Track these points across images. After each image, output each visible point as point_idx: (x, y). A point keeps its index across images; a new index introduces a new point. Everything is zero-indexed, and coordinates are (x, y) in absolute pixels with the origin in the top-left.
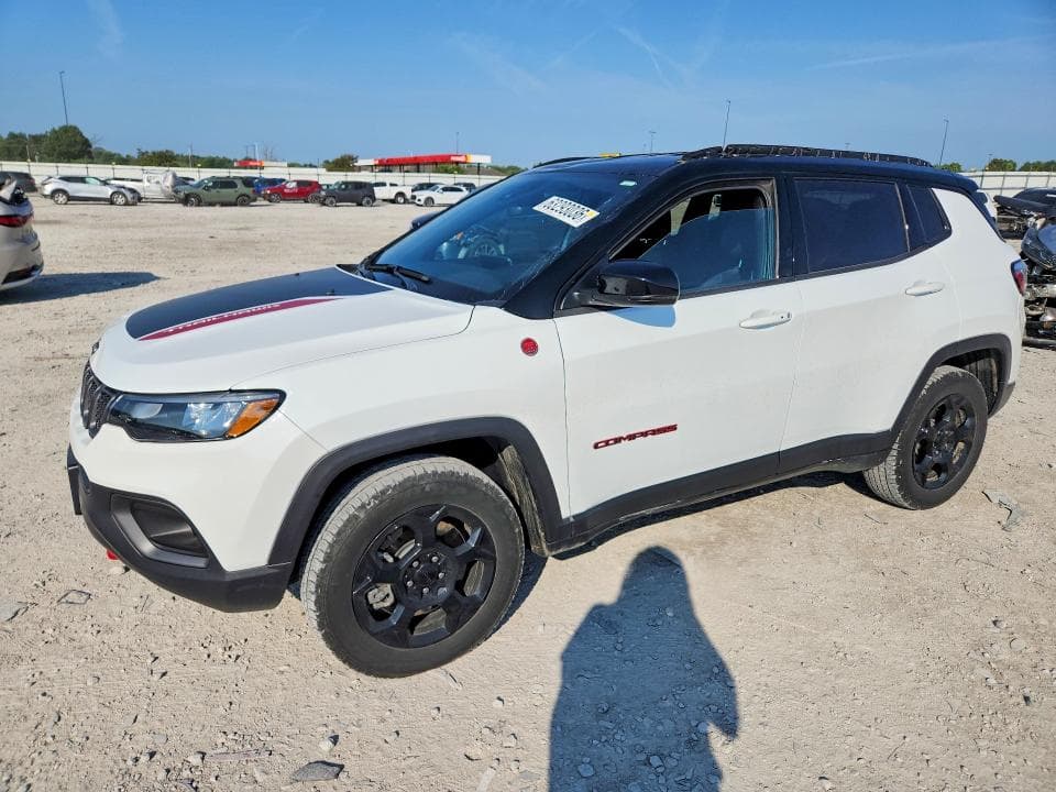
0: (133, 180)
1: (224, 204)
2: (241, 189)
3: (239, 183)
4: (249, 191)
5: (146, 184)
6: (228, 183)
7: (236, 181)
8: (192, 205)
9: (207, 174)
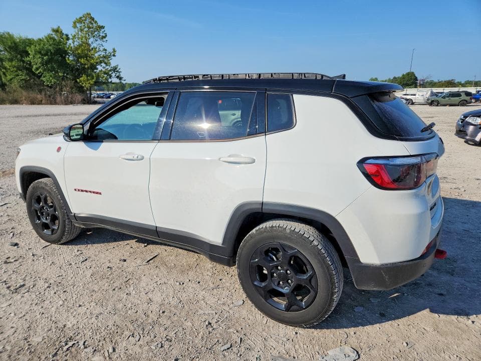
0: (412, 95)
1: (451, 105)
2: (464, 97)
3: (463, 94)
4: (468, 98)
5: (417, 96)
6: (458, 95)
7: (461, 93)
8: (434, 105)
9: (447, 90)
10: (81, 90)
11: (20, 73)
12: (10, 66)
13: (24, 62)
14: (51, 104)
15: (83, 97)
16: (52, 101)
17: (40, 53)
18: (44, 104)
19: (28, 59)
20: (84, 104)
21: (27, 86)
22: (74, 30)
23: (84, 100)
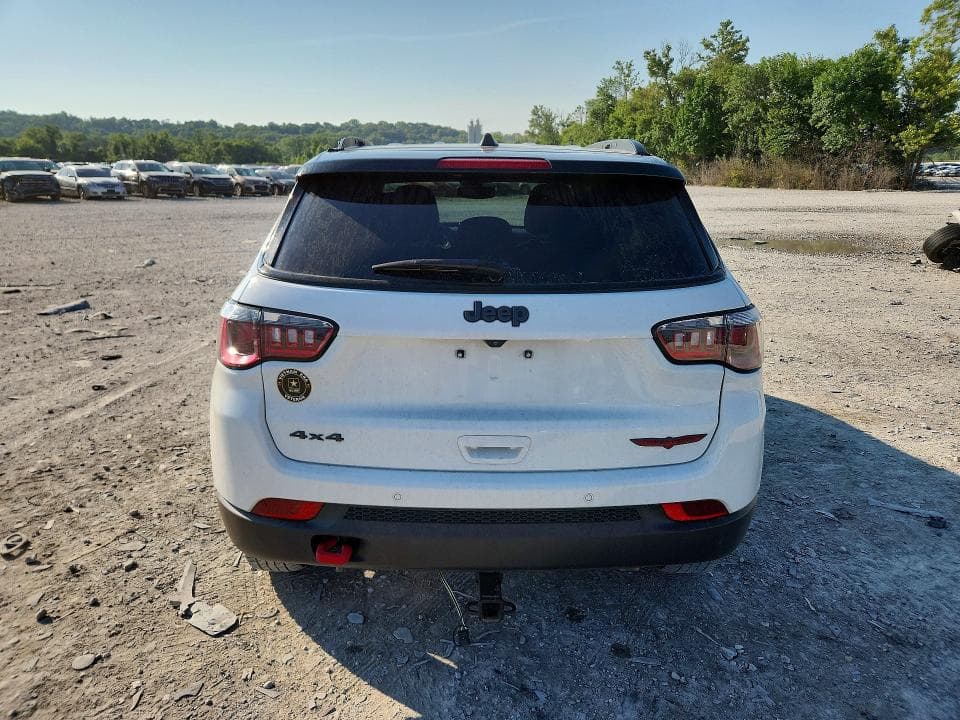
10: (896, 158)
11: (788, 128)
12: (773, 118)
13: (800, 107)
14: (826, 187)
15: (895, 175)
16: (830, 183)
17: (833, 86)
18: (812, 188)
19: (808, 101)
20: (896, 188)
21: (793, 153)
22: (920, 26)
23: (898, 179)
